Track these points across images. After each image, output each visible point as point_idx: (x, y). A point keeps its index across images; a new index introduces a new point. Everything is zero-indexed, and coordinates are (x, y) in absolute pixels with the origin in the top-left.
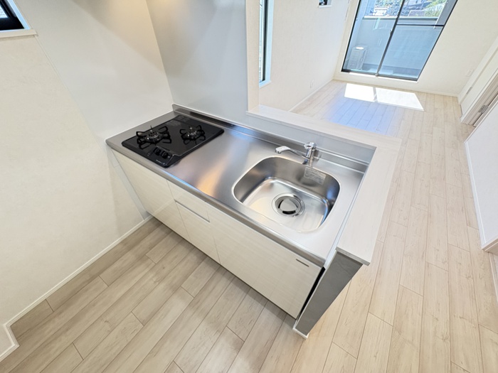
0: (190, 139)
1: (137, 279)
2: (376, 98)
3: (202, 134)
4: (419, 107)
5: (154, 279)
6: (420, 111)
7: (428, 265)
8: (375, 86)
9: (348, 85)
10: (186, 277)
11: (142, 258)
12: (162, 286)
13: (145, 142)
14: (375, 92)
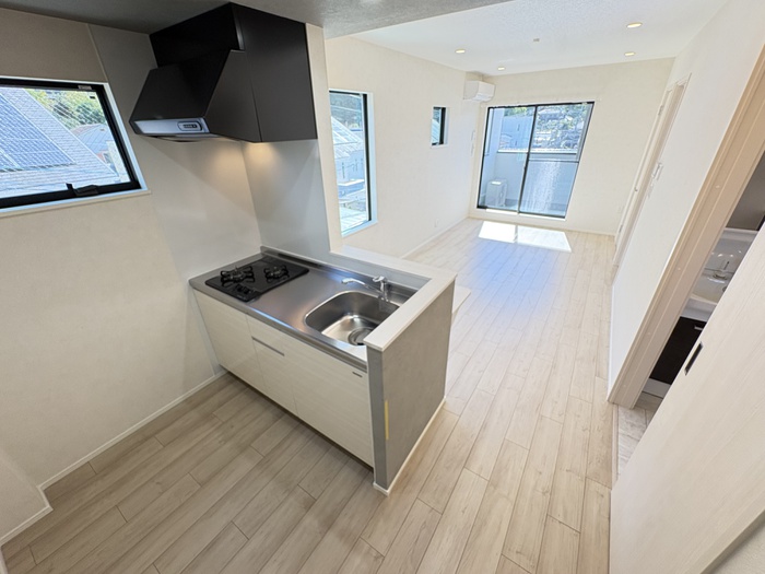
0: (274, 277)
1: (200, 438)
2: (516, 238)
3: (286, 273)
4: (567, 248)
5: (220, 439)
6: (567, 252)
7: (541, 417)
8: (517, 224)
9: (485, 223)
10: (257, 436)
11: (208, 417)
12: (228, 445)
13: (229, 280)
14: (516, 231)
